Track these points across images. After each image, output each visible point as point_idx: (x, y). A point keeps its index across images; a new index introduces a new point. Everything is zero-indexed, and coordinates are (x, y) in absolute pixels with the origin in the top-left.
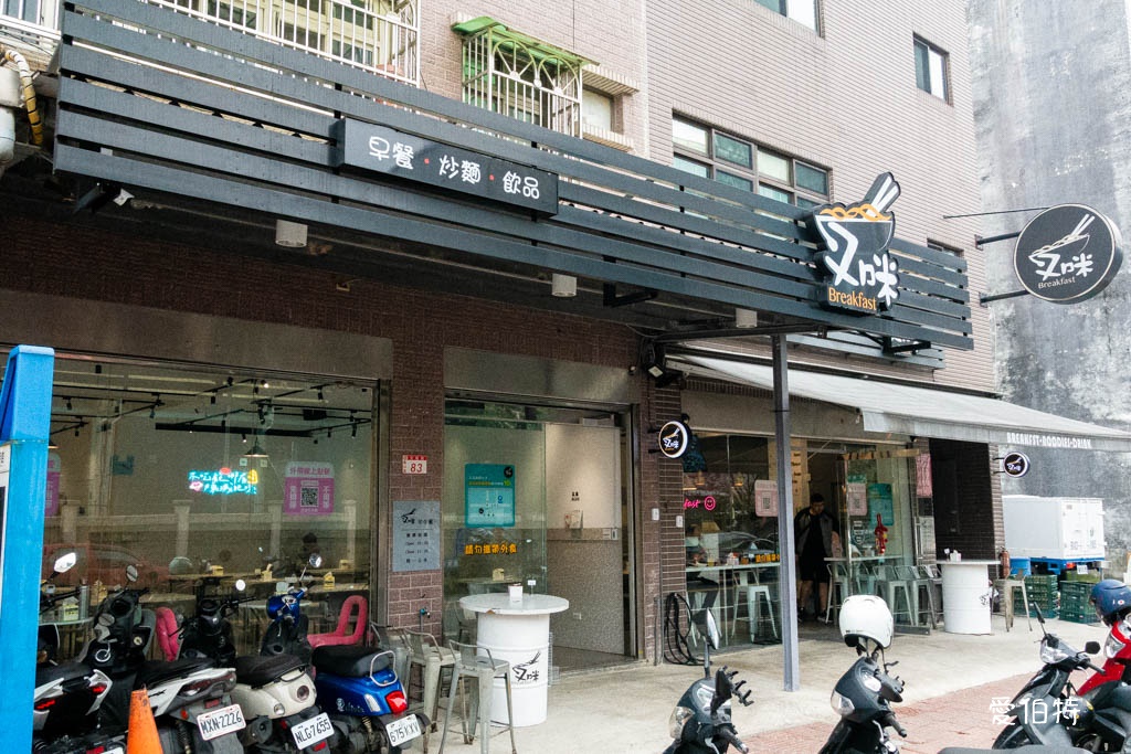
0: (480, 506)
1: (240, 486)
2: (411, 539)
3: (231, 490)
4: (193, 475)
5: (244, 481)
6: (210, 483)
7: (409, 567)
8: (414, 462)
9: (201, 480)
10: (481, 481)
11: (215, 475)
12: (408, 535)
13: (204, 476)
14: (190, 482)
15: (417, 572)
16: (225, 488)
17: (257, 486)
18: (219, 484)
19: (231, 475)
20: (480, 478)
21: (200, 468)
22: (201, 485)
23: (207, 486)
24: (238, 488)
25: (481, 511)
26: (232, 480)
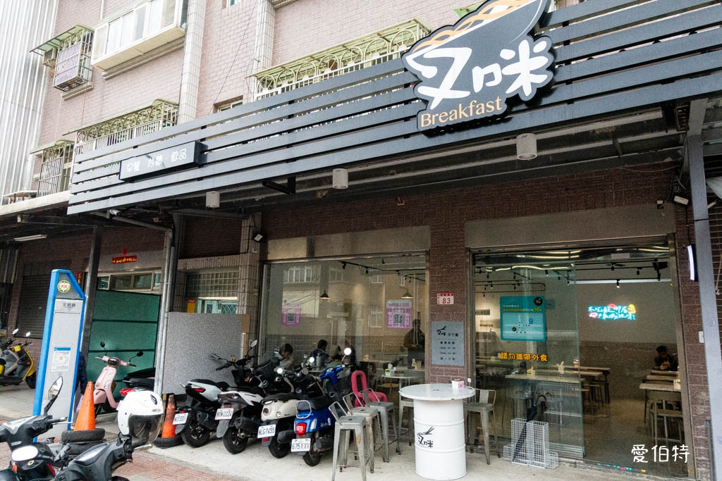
0: (513, 326)
1: (622, 315)
2: (443, 345)
3: (616, 317)
4: (590, 309)
5: (625, 311)
6: (602, 313)
7: (441, 363)
8: (444, 297)
9: (596, 311)
10: (514, 308)
11: (605, 308)
12: (442, 343)
13: (598, 309)
14: (589, 313)
15: (449, 366)
16: (612, 316)
17: (635, 314)
18: (608, 314)
19: (616, 308)
20: (512, 306)
21: (595, 304)
22: (597, 314)
23: (600, 315)
24: (622, 316)
25: (514, 329)
26: (617, 311)
